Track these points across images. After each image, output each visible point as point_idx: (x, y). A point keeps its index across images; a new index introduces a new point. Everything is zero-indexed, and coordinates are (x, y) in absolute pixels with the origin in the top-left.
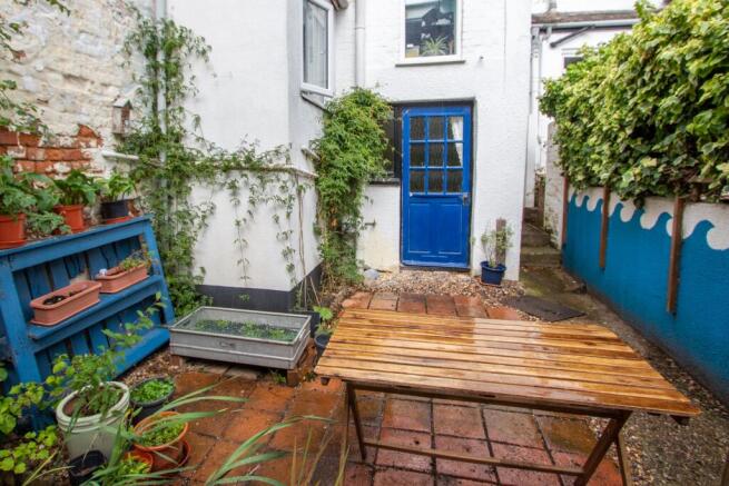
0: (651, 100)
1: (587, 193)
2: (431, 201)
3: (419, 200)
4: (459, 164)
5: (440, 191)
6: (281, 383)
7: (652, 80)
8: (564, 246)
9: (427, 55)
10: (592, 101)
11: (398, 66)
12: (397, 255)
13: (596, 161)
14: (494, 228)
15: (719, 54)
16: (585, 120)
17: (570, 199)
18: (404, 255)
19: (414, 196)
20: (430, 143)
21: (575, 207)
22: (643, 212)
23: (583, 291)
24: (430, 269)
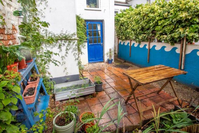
0: (146, 23)
1: (125, 42)
2: (94, 46)
3: (91, 46)
4: (99, 36)
5: (96, 43)
6: (92, 97)
7: (146, 19)
8: (118, 53)
9: (91, 7)
10: (128, 22)
11: (85, 10)
12: (87, 61)
13: (131, 35)
14: (109, 51)
15: (162, 16)
16: (126, 26)
17: (119, 43)
18: (89, 60)
19: (90, 45)
20: (94, 31)
21: (121, 45)
22: (140, 44)
23: (125, 62)
24: (95, 63)
